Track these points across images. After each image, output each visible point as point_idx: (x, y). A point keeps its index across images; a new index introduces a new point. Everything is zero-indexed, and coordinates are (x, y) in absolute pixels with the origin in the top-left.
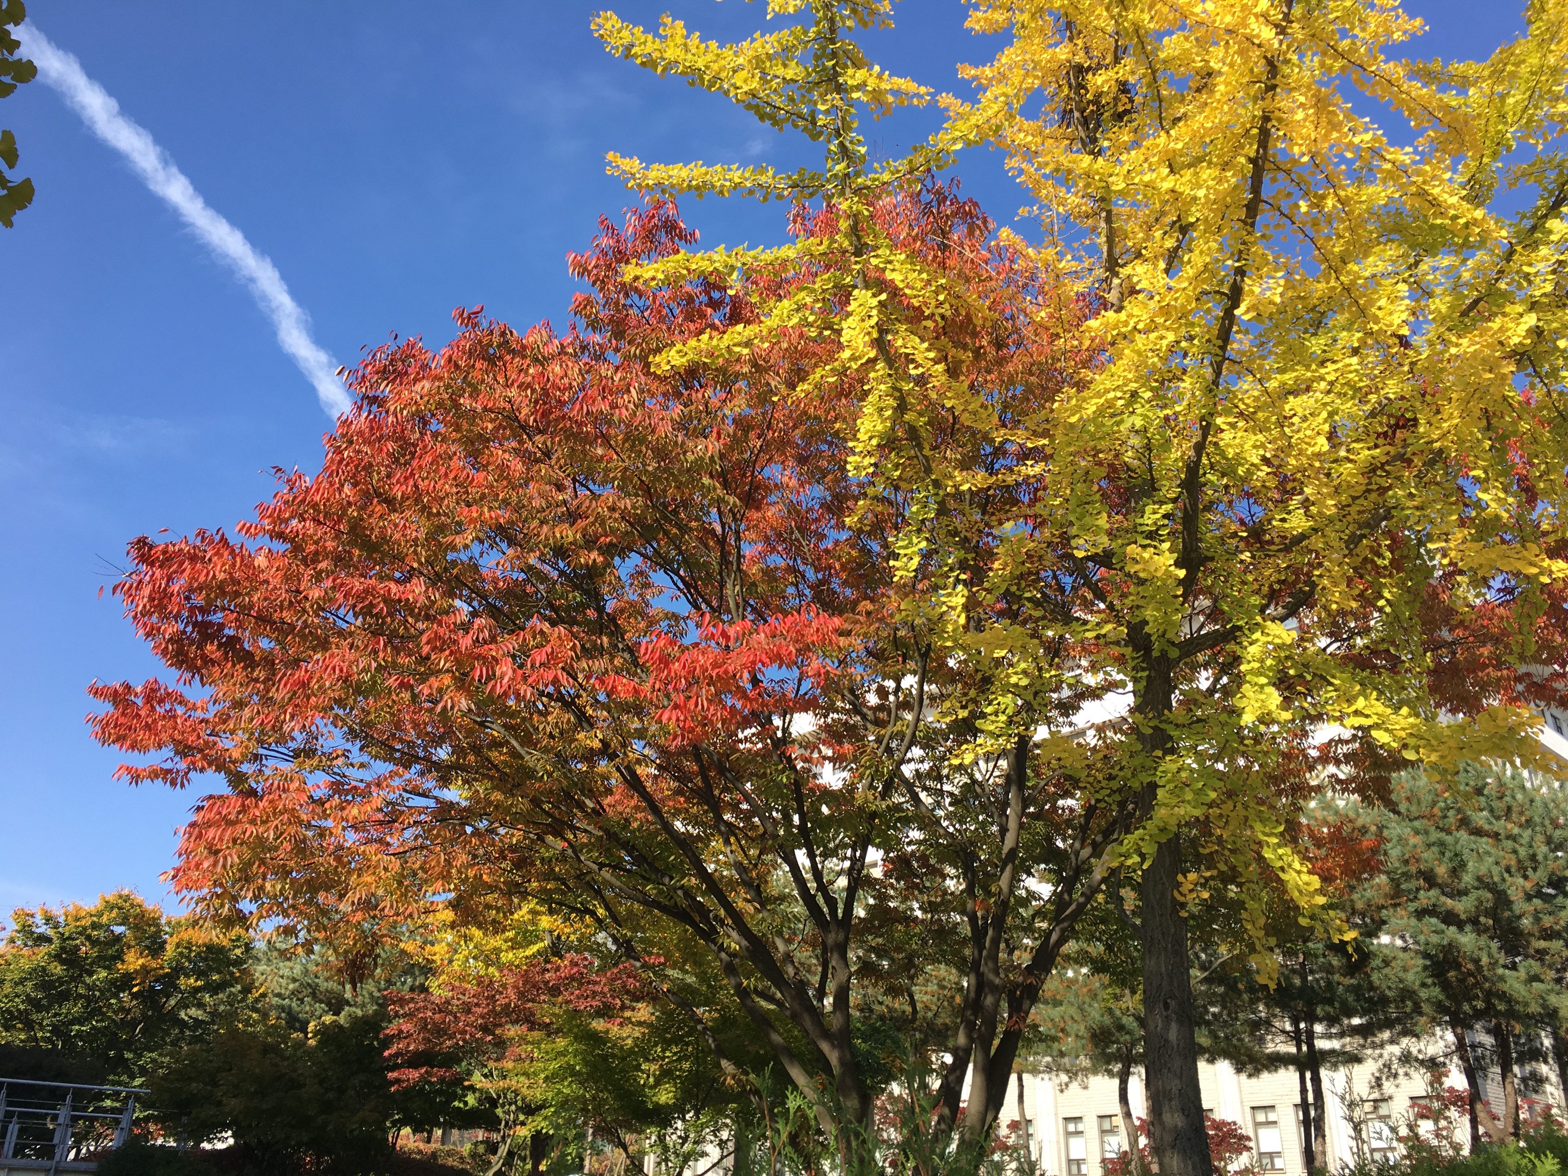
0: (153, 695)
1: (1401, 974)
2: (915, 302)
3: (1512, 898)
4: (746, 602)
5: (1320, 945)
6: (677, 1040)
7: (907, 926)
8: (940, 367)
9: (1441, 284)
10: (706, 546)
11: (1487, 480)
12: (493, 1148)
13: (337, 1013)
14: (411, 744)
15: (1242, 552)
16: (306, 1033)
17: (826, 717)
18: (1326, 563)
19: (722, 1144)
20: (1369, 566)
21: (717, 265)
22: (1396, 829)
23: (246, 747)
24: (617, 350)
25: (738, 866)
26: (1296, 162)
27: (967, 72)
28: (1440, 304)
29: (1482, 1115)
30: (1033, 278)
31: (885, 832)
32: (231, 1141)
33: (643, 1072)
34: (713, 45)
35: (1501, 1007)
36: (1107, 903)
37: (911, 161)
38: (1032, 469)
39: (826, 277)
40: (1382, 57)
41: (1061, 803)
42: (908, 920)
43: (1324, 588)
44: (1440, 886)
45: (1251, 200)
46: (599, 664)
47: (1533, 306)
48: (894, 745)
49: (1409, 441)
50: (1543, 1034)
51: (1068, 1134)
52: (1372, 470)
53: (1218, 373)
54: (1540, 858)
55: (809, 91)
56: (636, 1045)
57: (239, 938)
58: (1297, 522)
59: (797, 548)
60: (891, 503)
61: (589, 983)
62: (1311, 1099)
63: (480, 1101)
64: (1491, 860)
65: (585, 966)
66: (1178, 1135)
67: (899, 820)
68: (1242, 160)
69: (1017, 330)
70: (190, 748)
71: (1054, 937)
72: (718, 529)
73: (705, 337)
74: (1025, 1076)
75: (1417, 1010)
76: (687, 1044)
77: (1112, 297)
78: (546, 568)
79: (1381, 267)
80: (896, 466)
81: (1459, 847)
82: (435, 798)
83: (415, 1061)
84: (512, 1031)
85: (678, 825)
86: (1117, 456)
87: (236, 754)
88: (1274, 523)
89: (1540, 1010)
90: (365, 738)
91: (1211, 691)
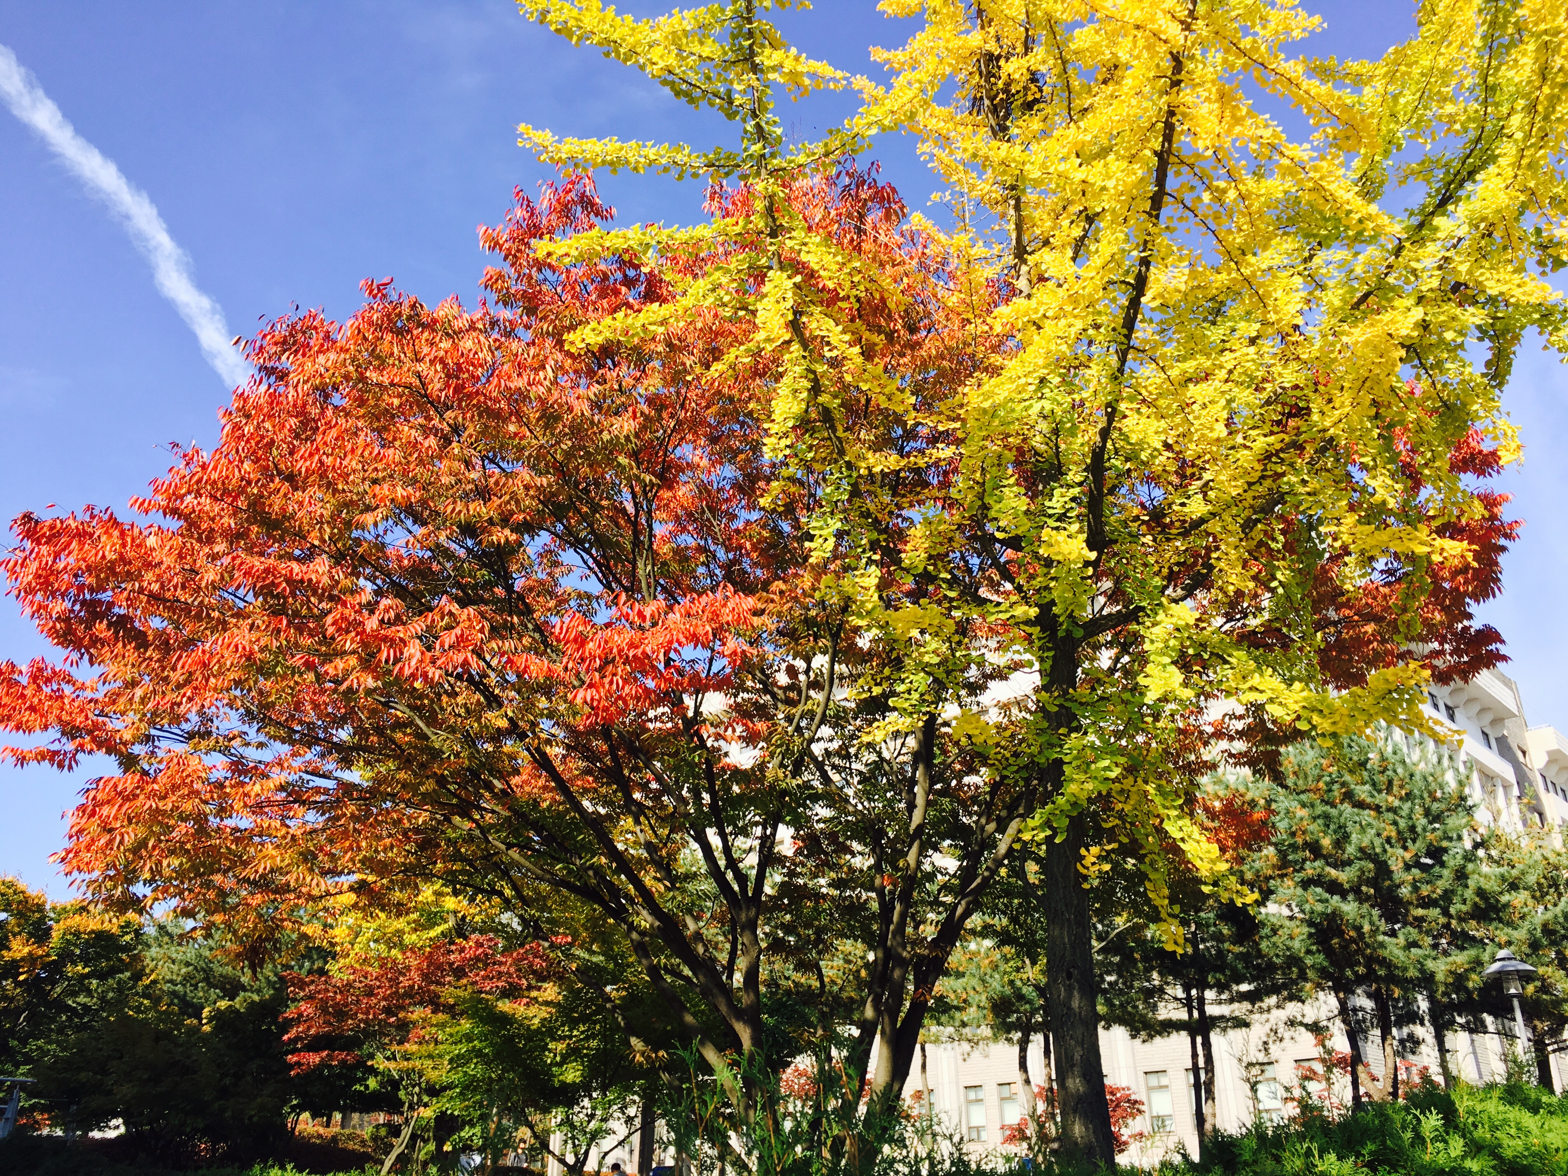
0: (38, 674)
1: (1288, 943)
2: (831, 285)
3: (1393, 868)
4: (657, 582)
5: (1211, 915)
6: (584, 1019)
7: (817, 903)
8: (857, 349)
9: (1334, 277)
10: (617, 525)
11: (1375, 467)
12: (395, 1131)
13: (232, 999)
14: (311, 726)
15: (1144, 535)
16: (201, 1019)
17: (736, 696)
18: (1223, 547)
19: (629, 1120)
20: (1263, 550)
21: (631, 243)
22: (1284, 802)
23: (138, 729)
24: (527, 327)
25: (649, 846)
26: (1198, 156)
27: (878, 54)
28: (1333, 297)
29: (1363, 1076)
30: (944, 262)
31: (795, 809)
32: (122, 1130)
33: (550, 1051)
34: (629, 18)
35: (1382, 973)
36: (1009, 876)
37: (826, 145)
38: (945, 452)
39: (741, 257)
40: (1282, 56)
41: (966, 780)
42: (818, 896)
43: (1221, 571)
44: (1325, 857)
45: (1156, 193)
46: (508, 645)
47: (1420, 300)
48: (803, 724)
49: (1303, 429)
50: (1420, 997)
51: (969, 1102)
52: (1267, 457)
53: (1123, 361)
54: (1419, 829)
55: (725, 69)
56: (543, 1026)
57: (128, 924)
58: (1197, 508)
59: (709, 528)
60: (801, 484)
61: (494, 964)
62: (1201, 1063)
63: (382, 1084)
64: (1373, 832)
65: (490, 947)
66: (1080, 1099)
67: (810, 797)
68: (1148, 153)
69: (928, 315)
70: (78, 729)
71: (960, 910)
72: (630, 508)
73: (620, 315)
74: (927, 1046)
75: (1303, 977)
76: (595, 1023)
77: (1022, 284)
78: (453, 546)
79: (1278, 260)
80: (810, 447)
81: (1342, 820)
82: (336, 778)
83: (315, 1044)
84: (417, 1013)
85: (586, 803)
86: (1024, 440)
87: (127, 736)
88: (1175, 507)
89: (1417, 974)
90: (263, 720)
91: (1112, 671)
